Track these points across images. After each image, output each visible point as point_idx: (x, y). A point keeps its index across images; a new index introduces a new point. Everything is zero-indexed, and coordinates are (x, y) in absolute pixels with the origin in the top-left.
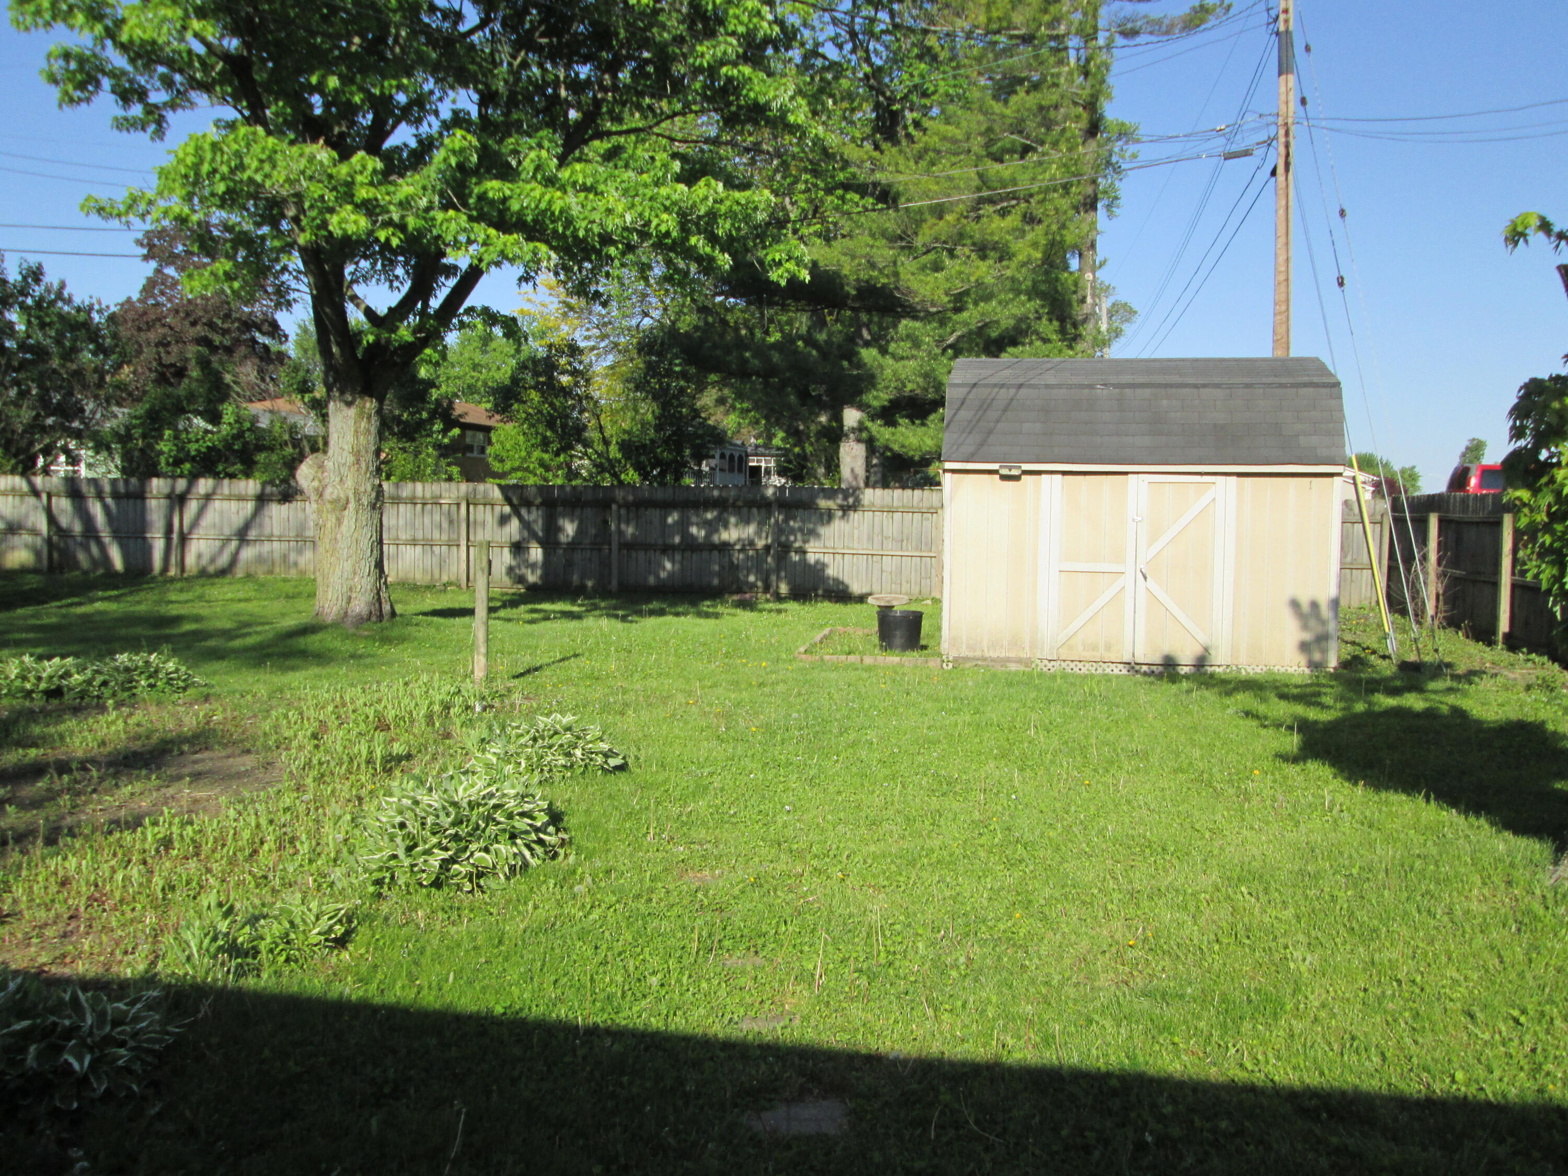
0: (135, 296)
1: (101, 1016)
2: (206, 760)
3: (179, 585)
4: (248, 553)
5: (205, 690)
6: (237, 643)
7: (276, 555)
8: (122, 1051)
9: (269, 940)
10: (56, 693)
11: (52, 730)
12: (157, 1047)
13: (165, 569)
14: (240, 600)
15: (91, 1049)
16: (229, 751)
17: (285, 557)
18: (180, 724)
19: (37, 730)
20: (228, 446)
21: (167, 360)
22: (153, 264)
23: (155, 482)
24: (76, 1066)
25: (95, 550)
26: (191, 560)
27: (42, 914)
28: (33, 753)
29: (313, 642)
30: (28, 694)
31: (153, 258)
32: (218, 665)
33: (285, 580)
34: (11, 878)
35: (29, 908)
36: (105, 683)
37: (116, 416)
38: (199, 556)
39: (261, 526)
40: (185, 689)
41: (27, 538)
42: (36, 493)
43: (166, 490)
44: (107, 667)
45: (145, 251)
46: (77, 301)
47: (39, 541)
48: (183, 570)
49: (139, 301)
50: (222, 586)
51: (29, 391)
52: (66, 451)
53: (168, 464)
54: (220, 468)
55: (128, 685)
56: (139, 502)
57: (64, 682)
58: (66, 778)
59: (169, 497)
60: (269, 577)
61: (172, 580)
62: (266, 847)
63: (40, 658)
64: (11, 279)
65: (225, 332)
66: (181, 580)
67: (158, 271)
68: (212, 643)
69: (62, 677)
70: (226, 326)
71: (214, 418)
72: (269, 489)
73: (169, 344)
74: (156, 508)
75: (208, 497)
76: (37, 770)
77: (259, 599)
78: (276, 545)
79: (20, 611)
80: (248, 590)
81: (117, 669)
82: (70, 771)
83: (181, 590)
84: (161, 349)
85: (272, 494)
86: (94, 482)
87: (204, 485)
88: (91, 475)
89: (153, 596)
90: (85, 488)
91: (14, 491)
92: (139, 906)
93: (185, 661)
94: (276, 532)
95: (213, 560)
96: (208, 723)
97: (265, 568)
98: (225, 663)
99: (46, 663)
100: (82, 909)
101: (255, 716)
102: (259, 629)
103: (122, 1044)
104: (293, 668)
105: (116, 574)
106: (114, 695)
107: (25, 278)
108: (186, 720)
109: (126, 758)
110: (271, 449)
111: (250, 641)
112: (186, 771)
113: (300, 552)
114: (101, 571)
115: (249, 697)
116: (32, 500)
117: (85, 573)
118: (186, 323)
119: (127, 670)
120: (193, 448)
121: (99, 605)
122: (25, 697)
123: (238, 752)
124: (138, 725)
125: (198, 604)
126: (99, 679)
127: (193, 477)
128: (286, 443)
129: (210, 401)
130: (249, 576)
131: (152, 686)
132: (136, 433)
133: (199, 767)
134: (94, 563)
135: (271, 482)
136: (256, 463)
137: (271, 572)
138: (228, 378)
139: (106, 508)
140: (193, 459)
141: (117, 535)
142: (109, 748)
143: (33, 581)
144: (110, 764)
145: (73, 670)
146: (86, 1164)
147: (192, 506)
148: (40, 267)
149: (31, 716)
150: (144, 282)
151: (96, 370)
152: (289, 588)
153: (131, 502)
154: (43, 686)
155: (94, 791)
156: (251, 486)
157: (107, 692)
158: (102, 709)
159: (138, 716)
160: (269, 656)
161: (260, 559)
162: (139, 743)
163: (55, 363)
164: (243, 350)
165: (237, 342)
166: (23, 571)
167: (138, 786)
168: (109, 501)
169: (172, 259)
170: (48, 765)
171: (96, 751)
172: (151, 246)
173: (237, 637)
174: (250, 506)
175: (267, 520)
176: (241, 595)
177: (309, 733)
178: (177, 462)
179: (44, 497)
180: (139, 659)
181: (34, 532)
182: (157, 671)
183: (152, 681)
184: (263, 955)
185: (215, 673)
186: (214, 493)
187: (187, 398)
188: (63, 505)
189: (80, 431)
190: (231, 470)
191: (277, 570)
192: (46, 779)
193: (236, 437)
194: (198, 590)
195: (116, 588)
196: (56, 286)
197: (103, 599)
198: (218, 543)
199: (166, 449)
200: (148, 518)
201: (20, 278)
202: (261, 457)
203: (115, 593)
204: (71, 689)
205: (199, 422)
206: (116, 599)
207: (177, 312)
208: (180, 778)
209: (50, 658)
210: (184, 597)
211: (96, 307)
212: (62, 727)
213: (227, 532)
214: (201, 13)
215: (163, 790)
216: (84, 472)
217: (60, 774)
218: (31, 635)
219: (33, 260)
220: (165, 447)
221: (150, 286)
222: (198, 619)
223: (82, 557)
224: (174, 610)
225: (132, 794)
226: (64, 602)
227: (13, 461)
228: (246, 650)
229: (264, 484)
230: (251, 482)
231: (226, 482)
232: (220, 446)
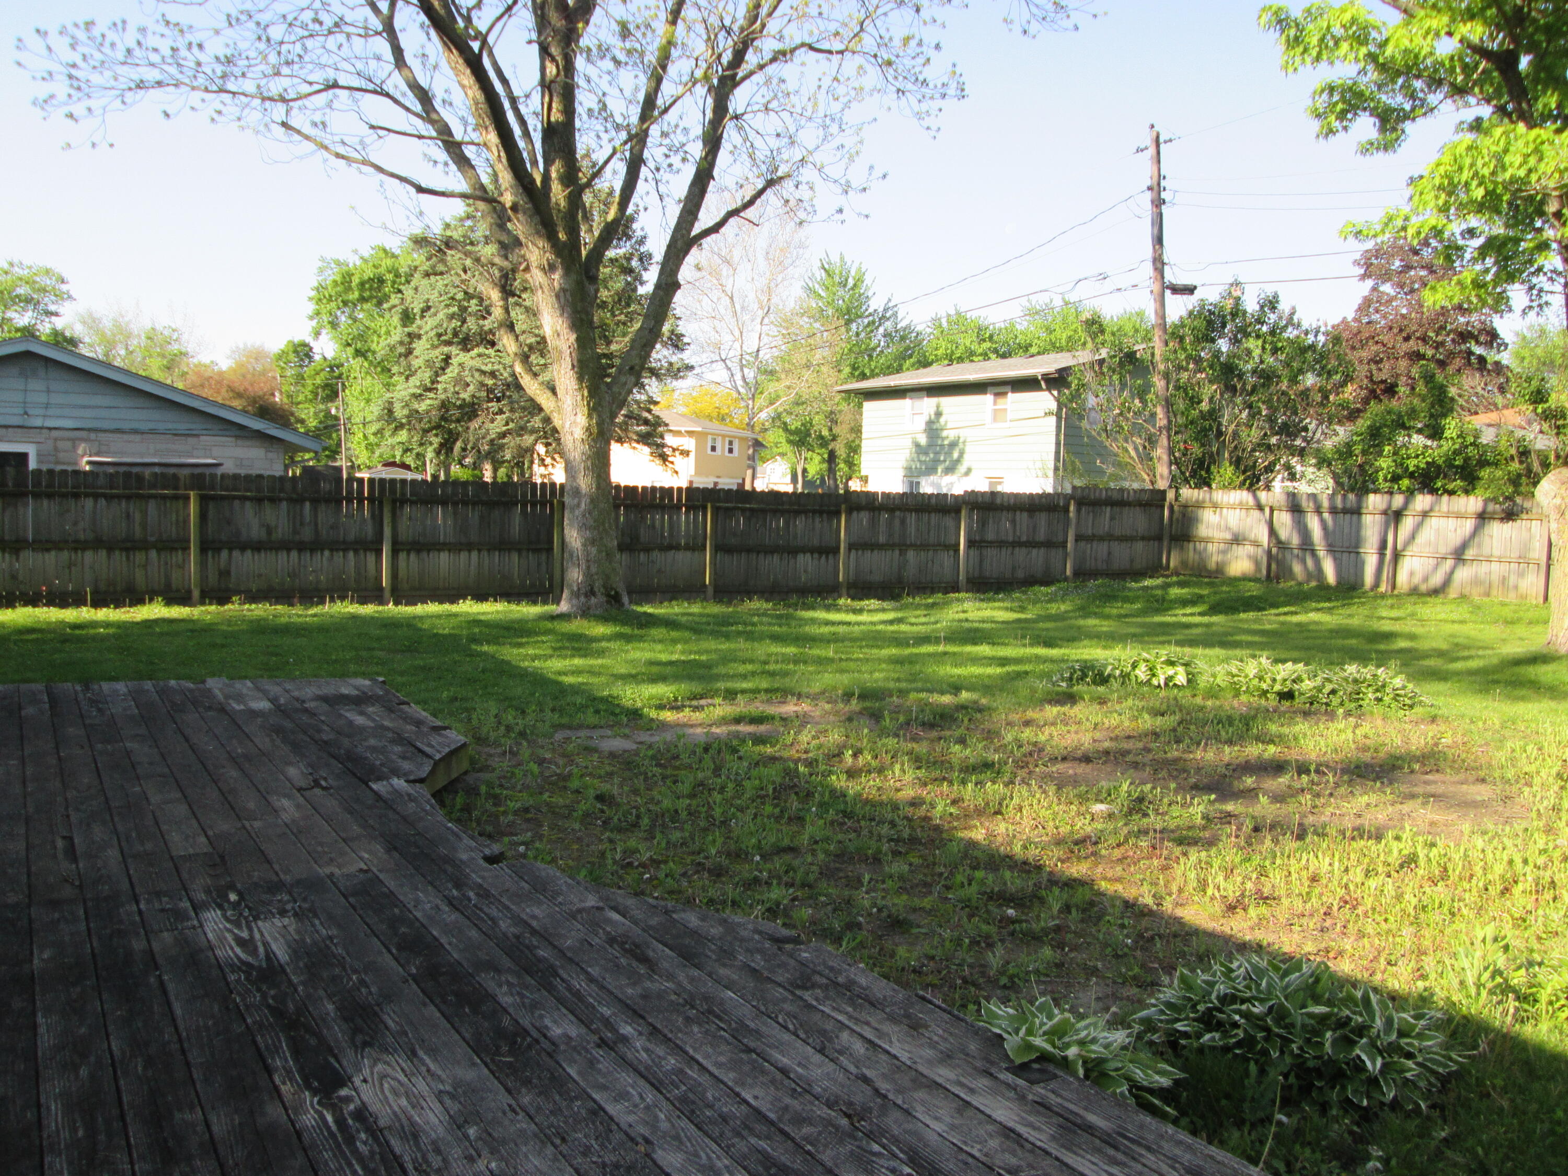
0: (1350, 316)
1: (1389, 1022)
2: (1442, 782)
3: (1390, 601)
4: (1463, 574)
5: (1433, 711)
6: (1459, 665)
7: (1495, 578)
8: (1410, 1063)
9: (1549, 990)
10: (1288, 696)
11: (1285, 730)
12: (1441, 1070)
13: (1377, 585)
14: (1453, 622)
15: (1380, 1052)
16: (1461, 776)
17: (1504, 580)
18: (1407, 741)
19: (1273, 728)
20: (1449, 463)
21: (1378, 377)
22: (1370, 283)
23: (1371, 497)
24: (1369, 1064)
25: (1310, 563)
26: (1403, 578)
27: (1298, 904)
28: (1272, 749)
29: (1544, 672)
30: (1264, 693)
31: (1370, 277)
32: (1441, 687)
33: (1503, 604)
34: (1267, 863)
35: (1288, 896)
36: (1333, 692)
37: (1336, 434)
38: (1412, 574)
39: (1479, 546)
40: (1411, 707)
41: (1249, 549)
42: (1260, 508)
43: (1383, 506)
44: (1337, 675)
45: (1362, 271)
46: (1305, 325)
47: (1260, 550)
48: (1394, 587)
49: (1355, 320)
50: (1434, 605)
51: (1259, 413)
52: (1288, 467)
53: (1385, 480)
54: (1439, 484)
55: (1356, 696)
56: (1355, 517)
57: (1296, 687)
58: (1305, 778)
59: (1385, 513)
60: (1486, 600)
61: (1383, 596)
62: (1520, 886)
63: (1277, 661)
64: (1249, 310)
65: (1438, 345)
66: (1392, 596)
67: (1374, 289)
68: (1431, 662)
69: (1294, 681)
70: (1440, 339)
71: (1436, 433)
72: (1491, 507)
73: (1381, 360)
74: (1371, 525)
75: (1425, 514)
76: (1277, 767)
77: (1475, 622)
78: (1495, 566)
79: (1243, 616)
80: (1463, 611)
81: (1346, 679)
82: (1308, 772)
83: (1392, 607)
84: (1373, 367)
85: (1494, 513)
86: (1313, 497)
87: (1422, 501)
88: (1310, 490)
89: (1364, 611)
90: (1305, 504)
91: (1241, 506)
92: (1391, 919)
93: (1411, 677)
94: (1496, 553)
95: (1426, 579)
96: (1436, 745)
97: (1481, 590)
98: (1449, 684)
99: (1280, 666)
100: (1335, 908)
101: (1487, 744)
102: (1480, 653)
103: (1410, 1056)
104: (1523, 699)
105: (1328, 587)
106: (1342, 704)
107: (1262, 307)
108: (1414, 740)
109: (1357, 767)
110: (1496, 464)
111: (1473, 664)
112: (1419, 790)
113: (1521, 575)
114: (1313, 584)
115: (1480, 724)
116: (1256, 513)
117: (1300, 584)
118: (1399, 338)
119: (1355, 681)
120: (1412, 464)
121: (1313, 616)
122: (1260, 696)
123: (1471, 779)
124: (1366, 737)
125: (1410, 622)
126: (1328, 687)
127: (1410, 494)
128: (1512, 458)
129: (1432, 416)
130: (1463, 597)
131: (1379, 700)
132: (1358, 449)
133: (1431, 789)
134: (1309, 576)
135: (1494, 500)
136: (1479, 478)
137: (1488, 595)
138: (1453, 391)
139: (1323, 522)
140: (1411, 476)
141: (1332, 549)
142: (1341, 756)
143: (1254, 589)
144: (1344, 771)
145: (1305, 676)
146: (1378, 1165)
147: (1408, 524)
148: (1276, 296)
149: (1268, 715)
150: (1360, 301)
151: (1320, 390)
152: (1507, 612)
153: (1348, 516)
154: (1277, 688)
155: (1331, 795)
156: (1472, 503)
157: (1335, 701)
158: (1331, 715)
159: (1366, 728)
160: (1497, 682)
161: (1476, 581)
162: (1369, 754)
163: (1284, 385)
164: (1458, 362)
165: (1451, 355)
166: (1245, 578)
167: (1373, 798)
168: (1326, 515)
169: (1386, 276)
170: (1287, 762)
171: (1328, 756)
172: (1368, 265)
173: (1457, 659)
174: (1469, 525)
175: (1487, 538)
176: (1455, 617)
177: (1554, 772)
178: (1396, 479)
179: (1267, 510)
180: (1367, 672)
181: (1256, 544)
182: (1384, 686)
183: (1379, 695)
184: (1542, 1005)
185: (1438, 694)
186: (1431, 510)
187: (1409, 415)
188: (1284, 520)
189: (1303, 449)
190: (1450, 486)
191: (1494, 592)
192: (1288, 777)
193: (1456, 453)
194: (1410, 608)
195: (1329, 600)
196: (1287, 312)
197: (1318, 610)
198: (1432, 562)
199: (1384, 465)
200: (1363, 533)
201: (1257, 308)
202: (1485, 473)
203: (1327, 605)
204: (1301, 694)
205: (1418, 440)
206: (1330, 610)
207: (1391, 328)
208: (1413, 796)
209: (1283, 661)
210: (1394, 613)
211: (1323, 329)
212: (1297, 729)
213: (1443, 550)
214: (1470, 15)
215: (1399, 806)
216: (1303, 488)
217: (1299, 774)
218: (1256, 639)
219: (1269, 290)
220: (1385, 463)
221: (1366, 305)
222: (1412, 637)
223: (1297, 568)
224: (1386, 626)
225: (1368, 805)
226: (1282, 610)
227: (1242, 478)
228: (1471, 673)
229: (1486, 501)
230: (1472, 498)
231: (1445, 498)
232: (1440, 462)
